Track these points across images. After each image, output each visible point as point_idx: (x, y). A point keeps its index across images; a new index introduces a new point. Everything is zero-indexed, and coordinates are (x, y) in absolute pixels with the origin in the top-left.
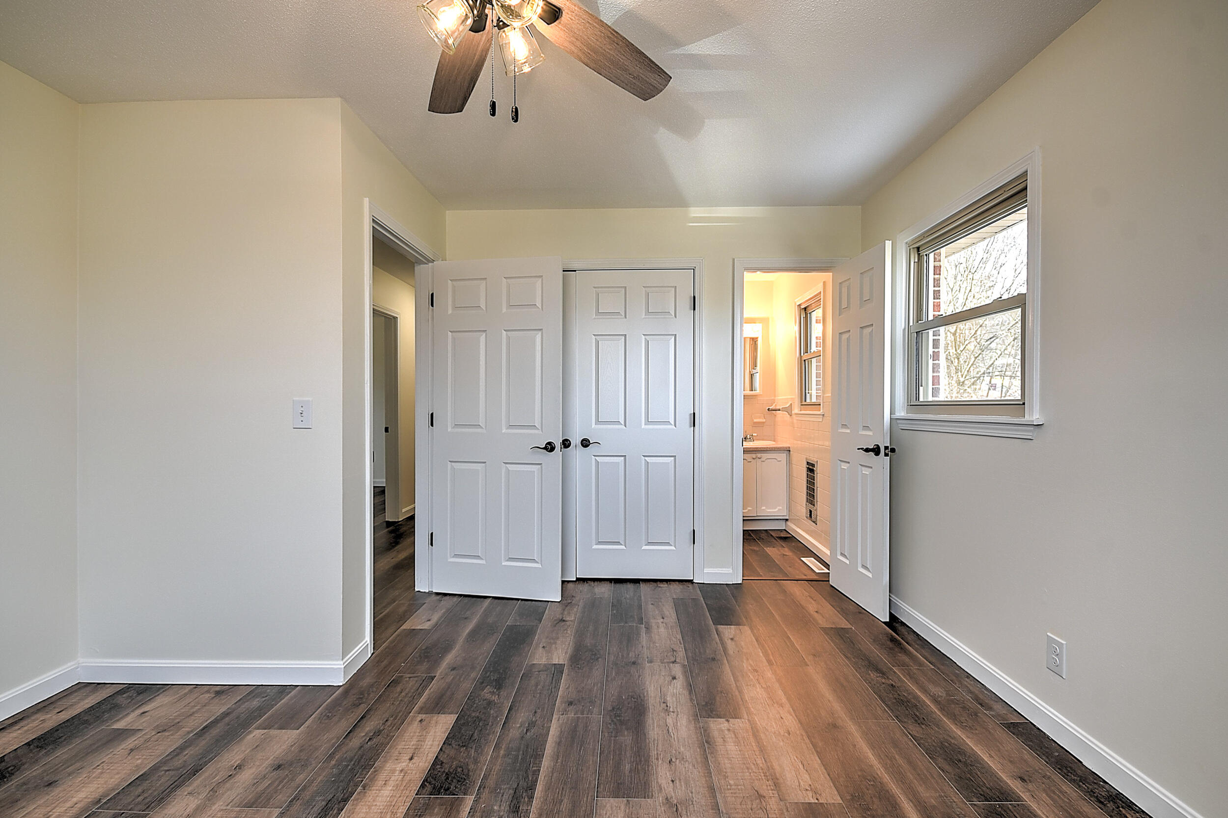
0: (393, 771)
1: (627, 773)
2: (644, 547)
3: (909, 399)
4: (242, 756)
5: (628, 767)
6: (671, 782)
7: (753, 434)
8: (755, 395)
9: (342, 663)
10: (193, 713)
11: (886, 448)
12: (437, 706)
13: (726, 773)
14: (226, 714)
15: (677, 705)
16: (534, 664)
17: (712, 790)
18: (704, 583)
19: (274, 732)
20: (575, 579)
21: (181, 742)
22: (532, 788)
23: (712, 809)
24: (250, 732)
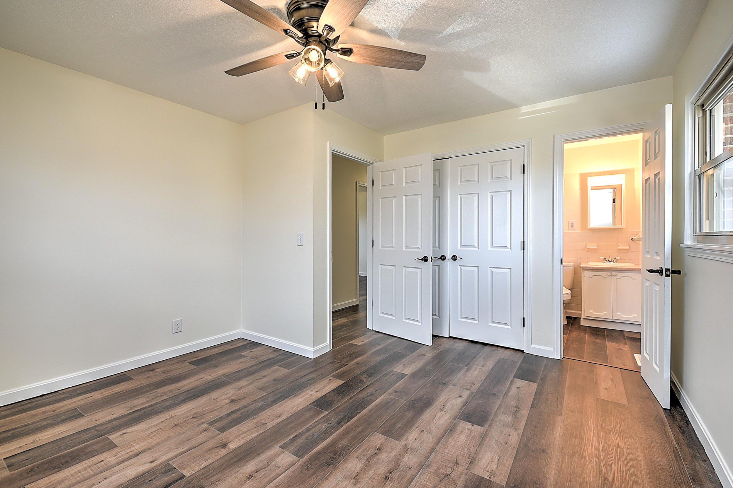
0: (308, 394)
1: (397, 427)
2: (490, 324)
3: (694, 231)
4: (267, 373)
5: (399, 425)
6: (414, 439)
7: (617, 258)
8: (621, 229)
9: (313, 349)
10: (264, 355)
11: (667, 270)
12: (339, 376)
13: (447, 446)
14: (272, 358)
15: (449, 409)
16: (393, 371)
17: (432, 450)
18: (531, 354)
19: (282, 368)
20: (448, 337)
21: (255, 363)
22: (352, 418)
23: (425, 457)
24: (275, 366)
